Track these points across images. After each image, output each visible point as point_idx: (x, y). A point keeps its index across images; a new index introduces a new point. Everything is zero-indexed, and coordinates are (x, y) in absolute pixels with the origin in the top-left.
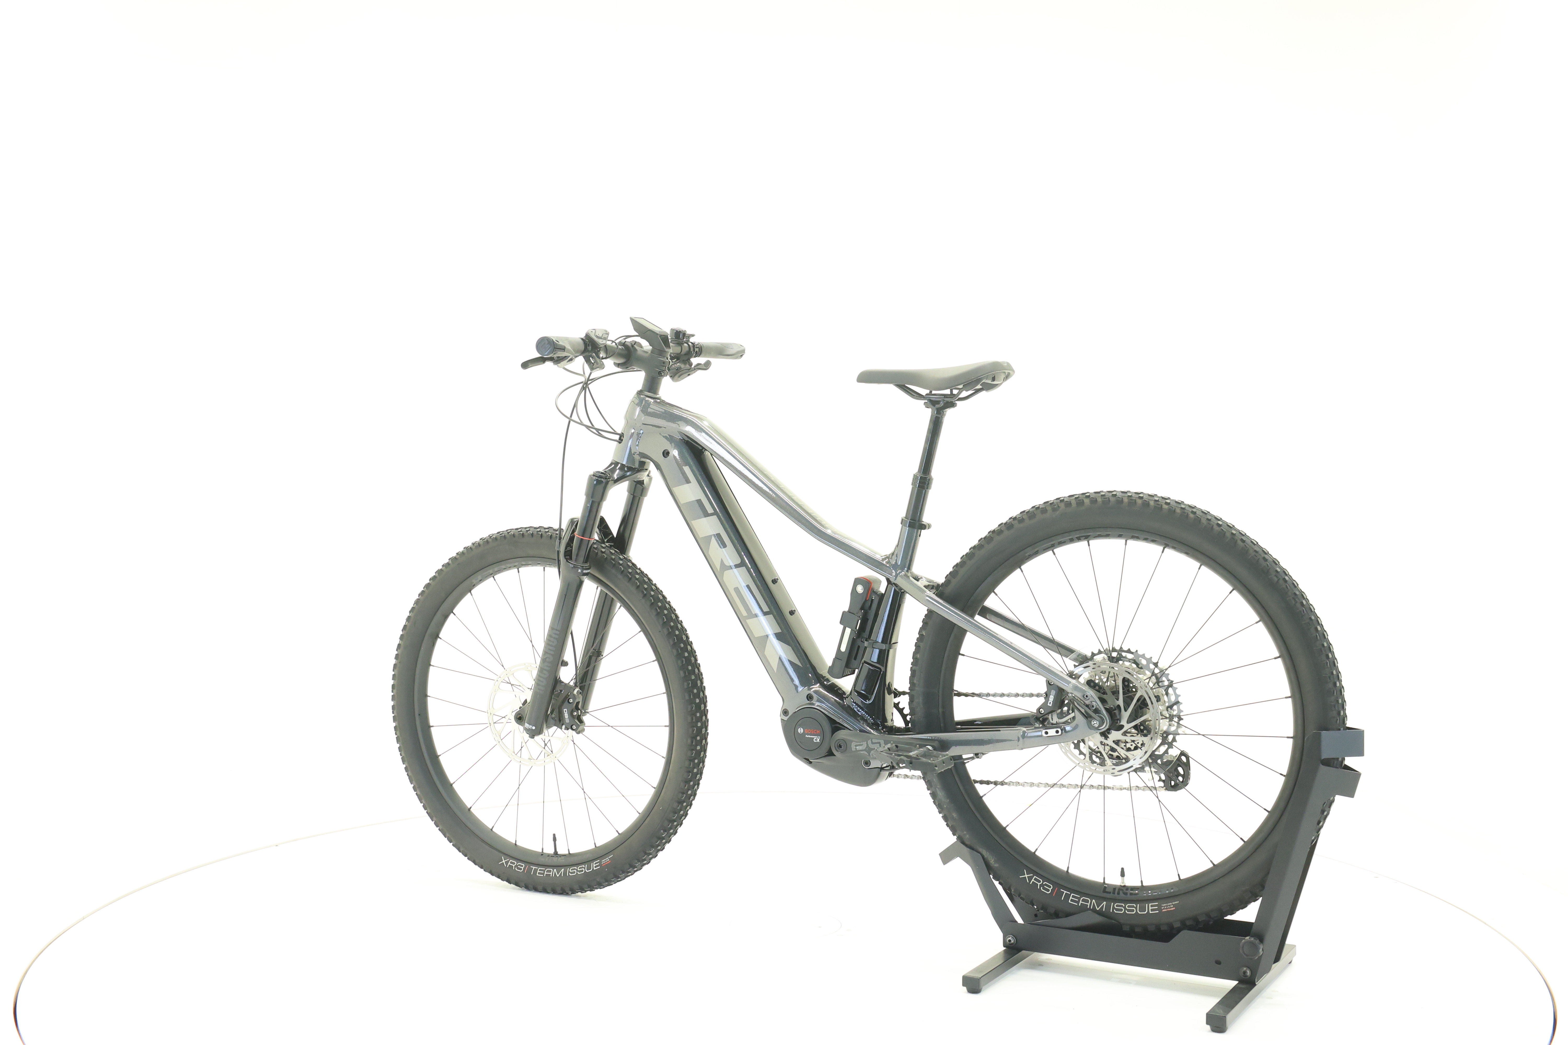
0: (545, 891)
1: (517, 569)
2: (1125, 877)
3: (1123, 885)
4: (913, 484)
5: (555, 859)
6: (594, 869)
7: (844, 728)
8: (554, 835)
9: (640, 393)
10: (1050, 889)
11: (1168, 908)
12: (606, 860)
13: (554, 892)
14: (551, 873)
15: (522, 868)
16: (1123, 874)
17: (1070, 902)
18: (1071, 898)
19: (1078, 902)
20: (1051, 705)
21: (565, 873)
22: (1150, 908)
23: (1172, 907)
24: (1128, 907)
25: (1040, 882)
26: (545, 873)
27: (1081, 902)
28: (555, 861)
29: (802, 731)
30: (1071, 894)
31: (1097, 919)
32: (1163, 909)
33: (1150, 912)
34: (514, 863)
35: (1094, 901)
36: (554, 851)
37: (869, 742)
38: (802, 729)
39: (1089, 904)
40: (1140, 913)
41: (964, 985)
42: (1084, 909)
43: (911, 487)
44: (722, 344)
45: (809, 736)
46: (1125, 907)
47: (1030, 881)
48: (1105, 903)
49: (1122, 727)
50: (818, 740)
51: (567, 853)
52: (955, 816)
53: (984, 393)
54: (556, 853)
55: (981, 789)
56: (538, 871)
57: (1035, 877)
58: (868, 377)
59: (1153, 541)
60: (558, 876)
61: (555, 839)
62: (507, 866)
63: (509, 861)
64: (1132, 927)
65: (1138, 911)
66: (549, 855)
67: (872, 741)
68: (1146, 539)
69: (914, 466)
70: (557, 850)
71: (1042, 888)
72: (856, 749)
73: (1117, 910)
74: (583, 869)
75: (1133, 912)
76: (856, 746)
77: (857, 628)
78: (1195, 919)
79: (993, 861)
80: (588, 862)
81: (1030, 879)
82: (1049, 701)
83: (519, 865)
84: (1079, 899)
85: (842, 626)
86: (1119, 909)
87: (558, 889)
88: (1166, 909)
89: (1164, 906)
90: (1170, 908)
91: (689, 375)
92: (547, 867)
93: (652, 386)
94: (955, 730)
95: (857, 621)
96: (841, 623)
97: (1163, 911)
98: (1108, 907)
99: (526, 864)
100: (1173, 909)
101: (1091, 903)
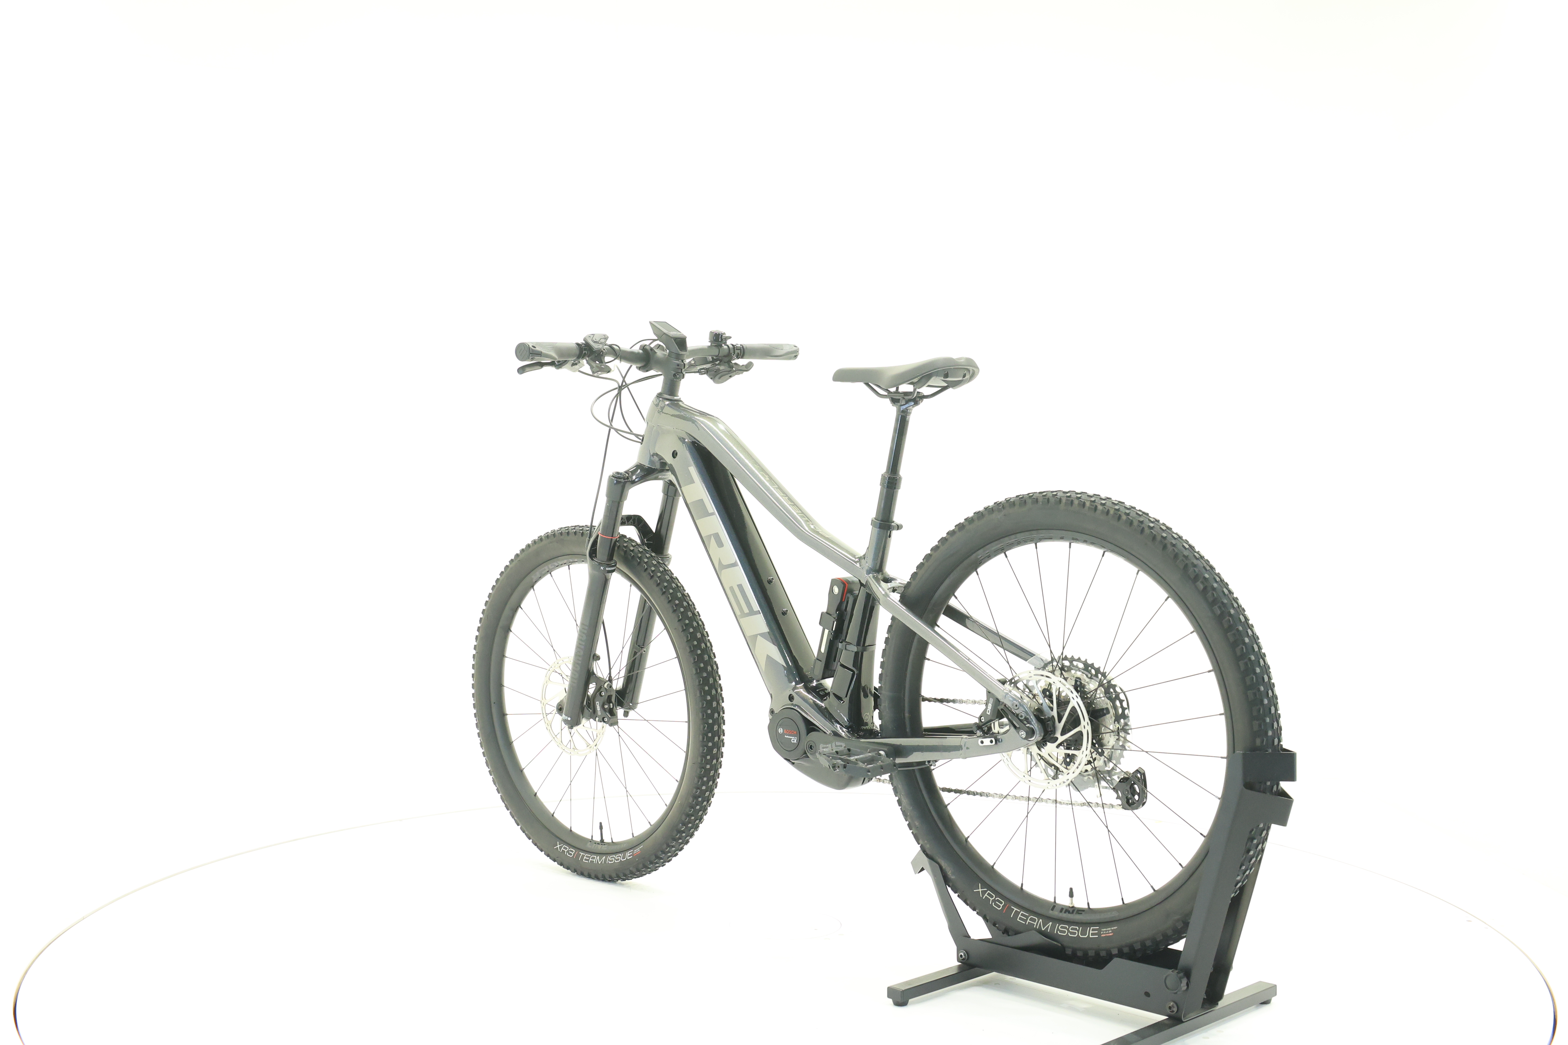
0: (589, 876)
1: (568, 566)
2: (1073, 898)
3: (1071, 906)
4: (882, 484)
5: (600, 846)
6: (628, 858)
7: (819, 729)
8: (601, 823)
9: (659, 396)
10: (1001, 905)
11: (1107, 933)
12: (637, 850)
13: (597, 878)
14: (595, 860)
15: (573, 853)
16: (1071, 895)
17: (1018, 920)
19: (1026, 921)
20: (989, 714)
21: (605, 860)
22: (1091, 932)
23: (1110, 933)
24: (1072, 929)
25: (993, 897)
26: (590, 860)
27: (1028, 921)
28: (600, 848)
29: (782, 732)
30: (1020, 912)
31: (1038, 939)
32: (1102, 934)
33: (1091, 936)
34: (566, 848)
35: (1041, 920)
36: (600, 839)
37: (834, 744)
38: (784, 729)
39: (1035, 924)
40: (1081, 936)
41: (889, 996)
42: (1030, 928)
43: (879, 487)
44: (770, 345)
45: (789, 737)
46: (1068, 930)
47: (983, 896)
48: (1051, 923)
49: (1057, 739)
50: (795, 741)
51: (610, 841)
52: (917, 824)
53: (950, 390)
54: (602, 841)
55: (946, 797)
56: (585, 858)
57: (989, 891)
58: (843, 376)
59: (1093, 543)
61: (601, 827)
62: (560, 850)
63: (562, 846)
64: (1074, 951)
65: (1080, 934)
66: (596, 843)
68: (1085, 542)
69: (882, 466)
70: (604, 838)
71: (993, 903)
73: (1061, 932)
74: (619, 858)
75: (1075, 935)
77: (834, 629)
78: (1131, 947)
79: (950, 872)
80: (623, 851)
81: (984, 893)
82: (988, 710)
83: (571, 851)
84: (1027, 917)
85: (821, 628)
87: (600, 876)
88: (1106, 933)
89: (1104, 931)
90: (1109, 933)
91: (731, 376)
92: (592, 854)
93: (671, 388)
94: (923, 736)
95: (832, 623)
96: (820, 623)
98: (1053, 927)
99: (577, 850)
100: (1111, 934)
101: (1038, 923)
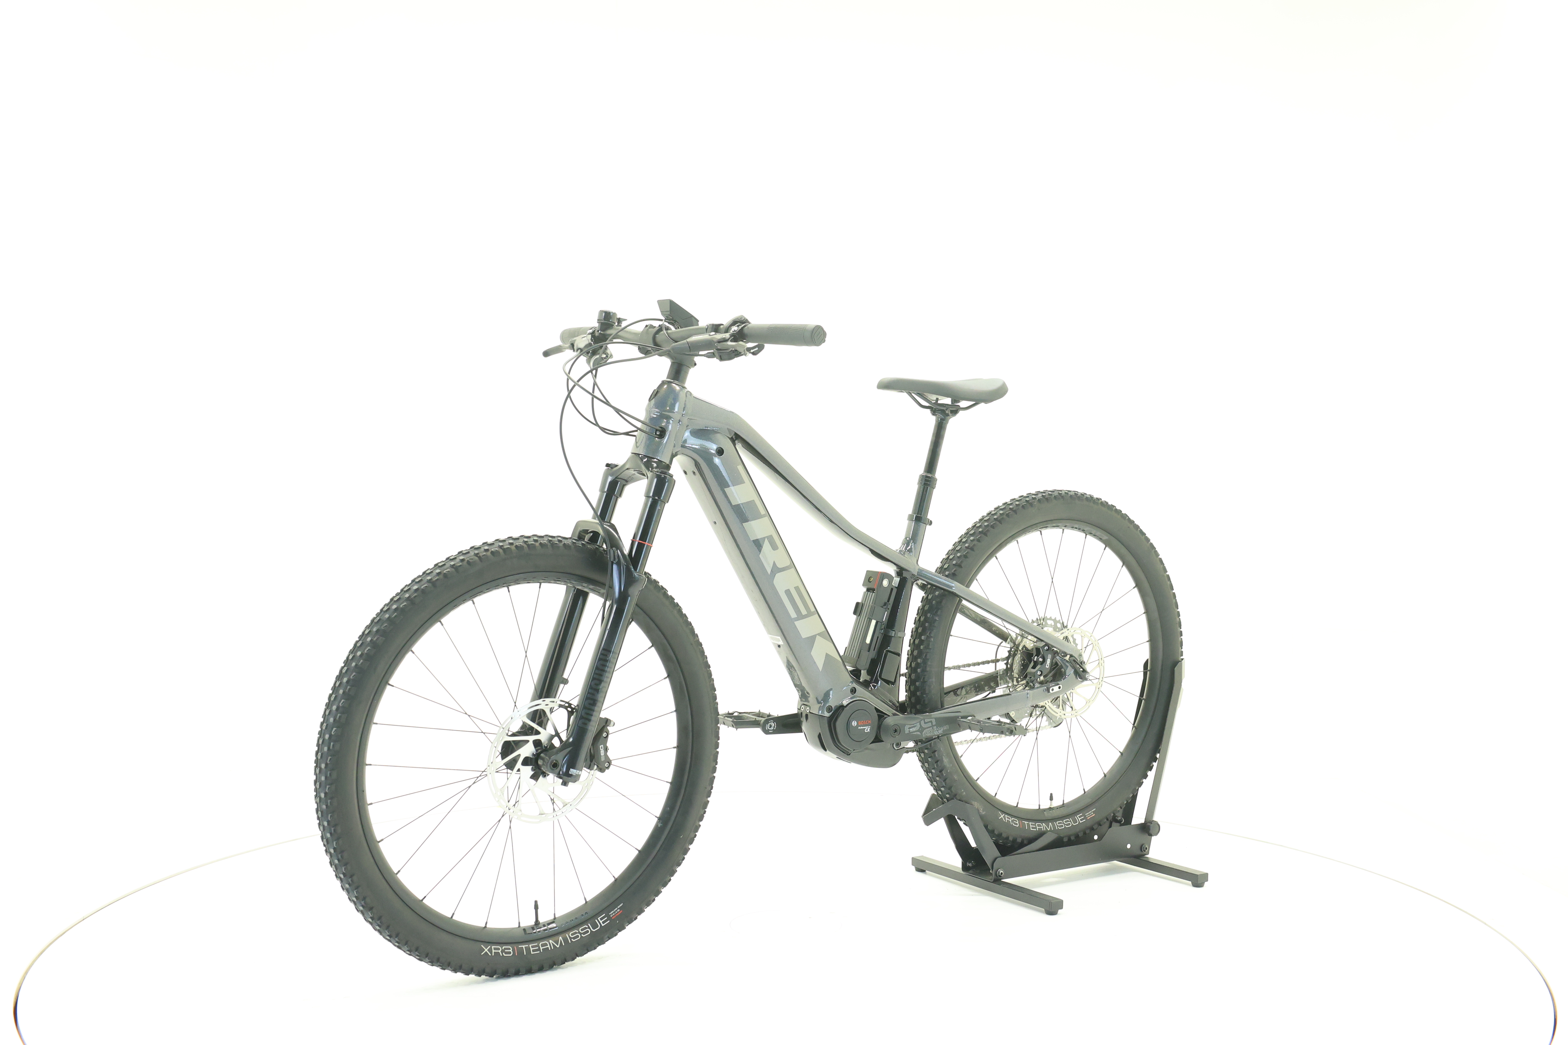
1: (506, 588)
2: (1053, 800)
3: (1055, 806)
6: (603, 925)
8: (536, 902)
10: (1017, 823)
12: (615, 912)
14: (549, 946)
15: (511, 951)
16: (1051, 798)
17: (1031, 829)
18: (1031, 826)
21: (565, 940)
22: (1079, 819)
25: (1010, 819)
26: (541, 948)
27: (1037, 827)
29: (856, 725)
30: (1029, 823)
32: (1087, 816)
33: (1081, 822)
34: (499, 949)
35: (1043, 824)
36: (535, 920)
37: (922, 722)
38: (856, 722)
39: (1042, 828)
45: (862, 728)
46: (1064, 823)
47: (1006, 820)
48: (1052, 823)
50: (869, 730)
51: (551, 919)
54: (537, 922)
56: (531, 949)
58: (888, 386)
59: (1078, 529)
60: (558, 946)
61: (536, 907)
62: (492, 954)
63: (491, 948)
64: (1070, 837)
65: (1073, 824)
67: (924, 721)
70: (539, 920)
71: (1013, 823)
72: (909, 731)
73: (1060, 827)
74: (590, 929)
75: (1069, 825)
76: (909, 728)
79: (981, 810)
80: (590, 920)
81: (1006, 817)
83: (504, 949)
84: (1035, 825)
86: (1061, 825)
88: (1089, 816)
89: (1088, 813)
90: (1091, 814)
92: (541, 941)
95: (883, 613)
97: (1088, 818)
98: (1054, 825)
99: (512, 946)
100: (1093, 815)
101: (1043, 826)
